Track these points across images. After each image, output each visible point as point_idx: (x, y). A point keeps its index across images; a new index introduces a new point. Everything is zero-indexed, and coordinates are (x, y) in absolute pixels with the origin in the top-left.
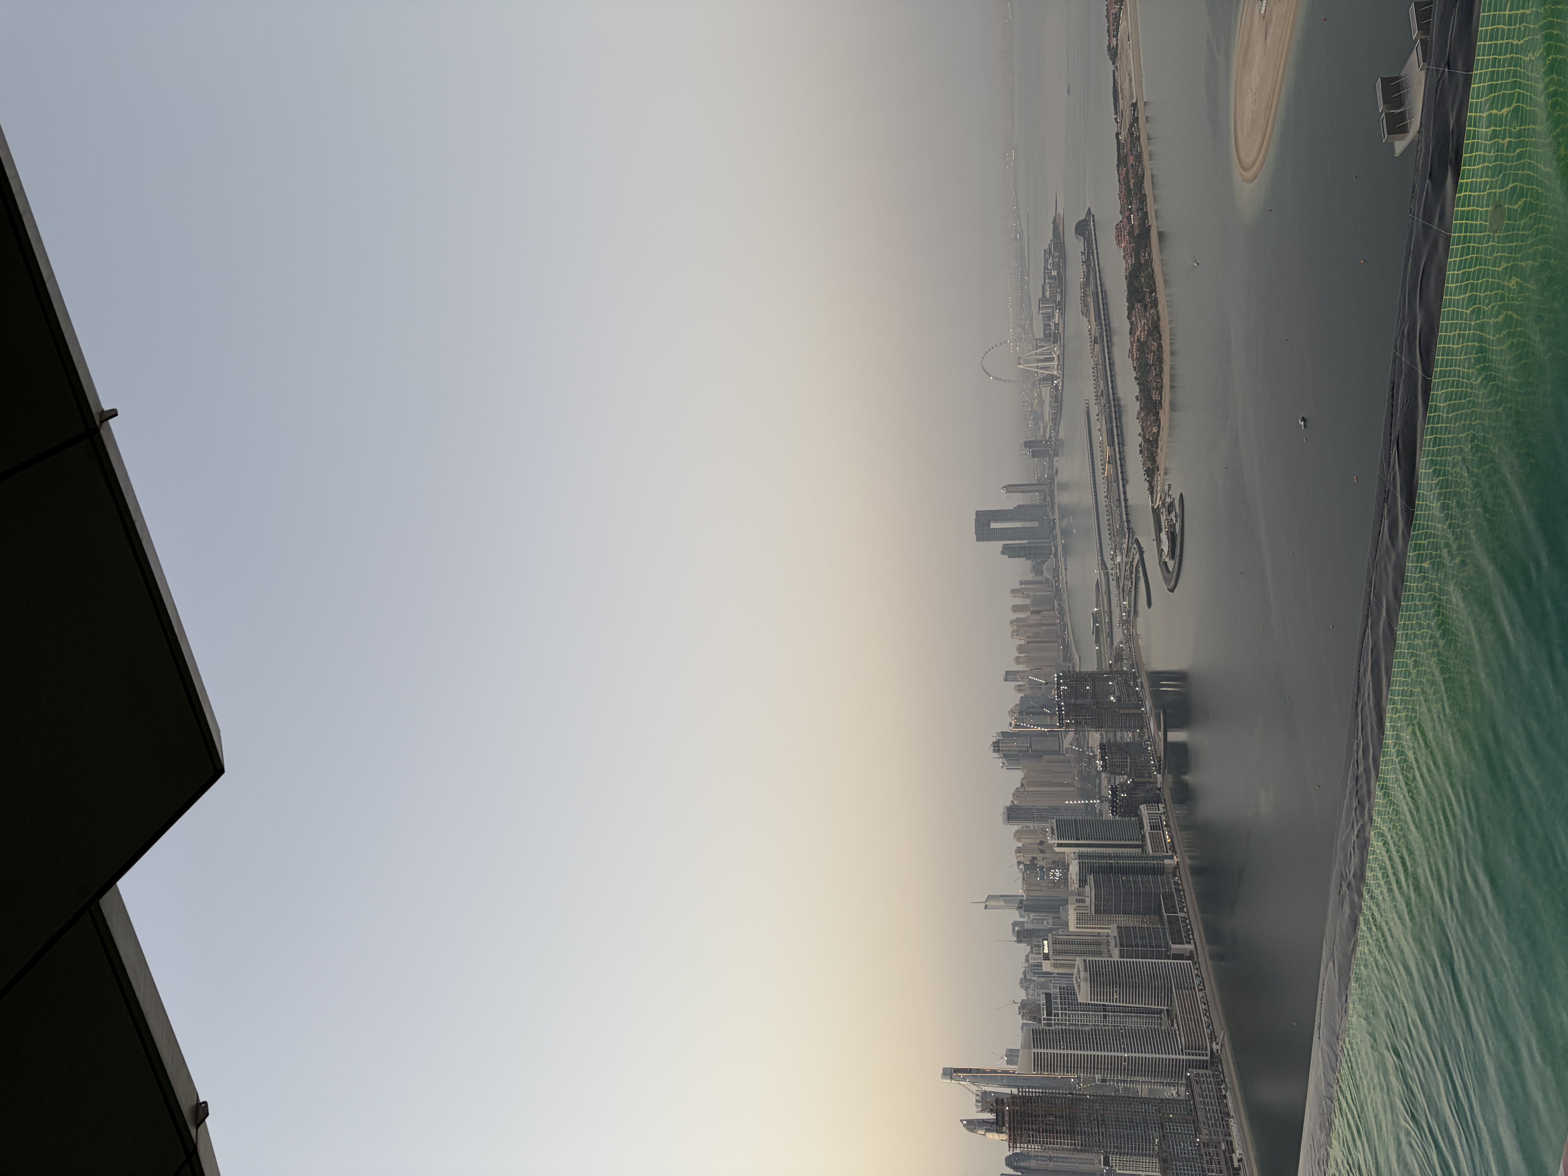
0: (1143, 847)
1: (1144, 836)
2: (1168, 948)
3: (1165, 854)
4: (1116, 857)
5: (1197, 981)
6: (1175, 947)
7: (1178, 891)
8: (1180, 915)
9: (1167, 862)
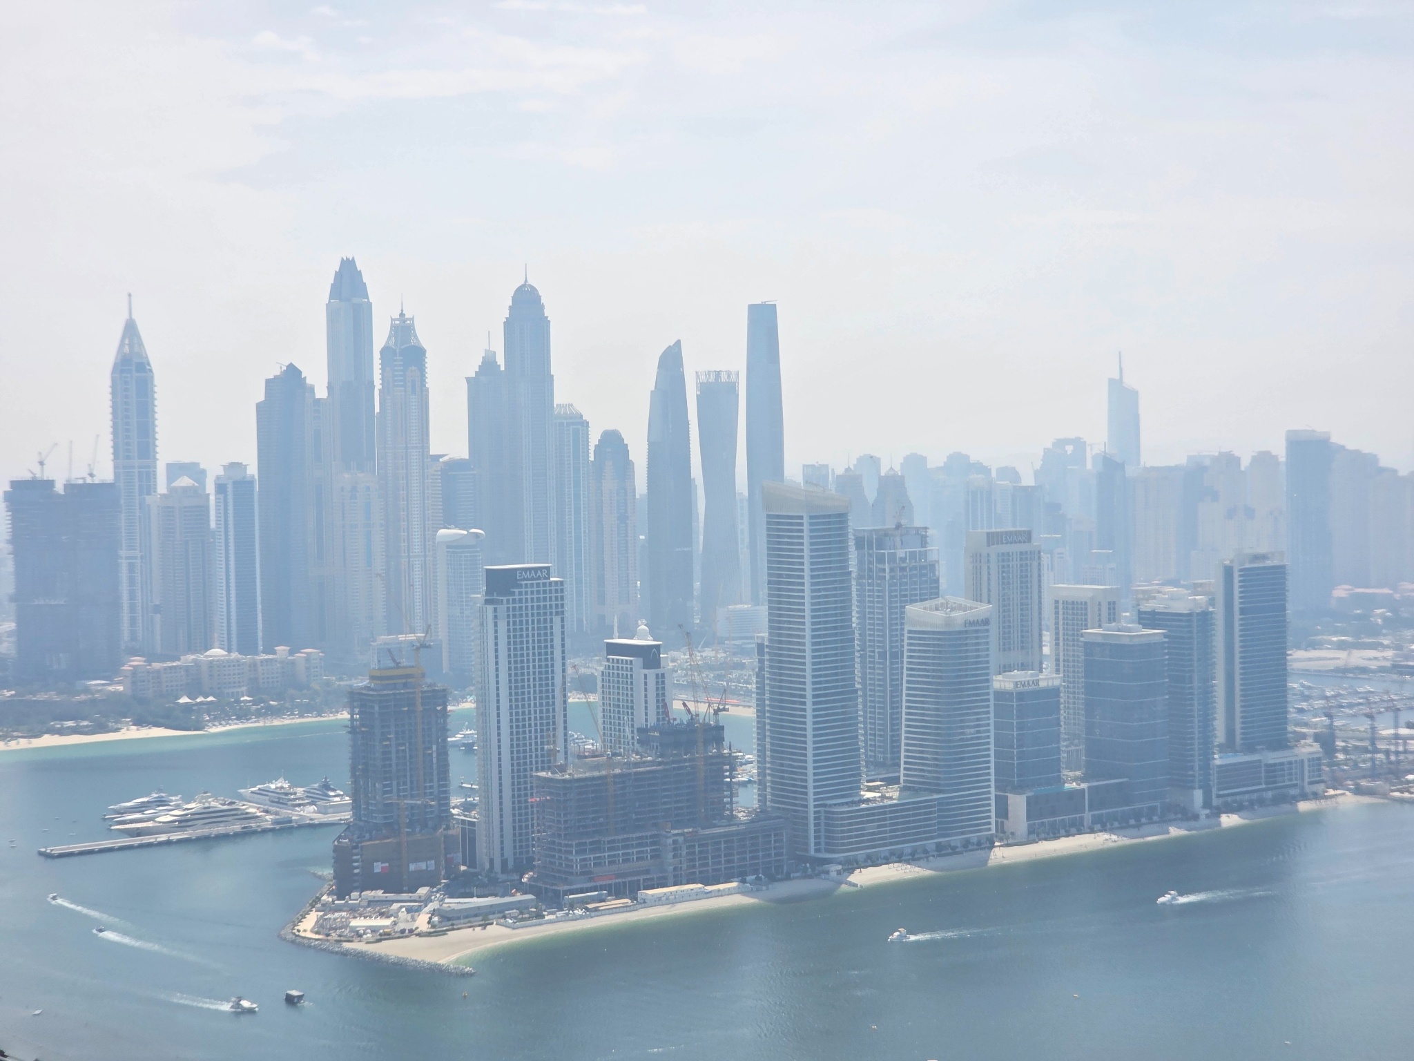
0: (1229, 746)
1: (1249, 748)
2: (1018, 789)
3: (1214, 791)
4: (1207, 692)
5: (956, 840)
6: (1018, 804)
7: (1137, 815)
8: (1088, 816)
9: (1198, 795)
